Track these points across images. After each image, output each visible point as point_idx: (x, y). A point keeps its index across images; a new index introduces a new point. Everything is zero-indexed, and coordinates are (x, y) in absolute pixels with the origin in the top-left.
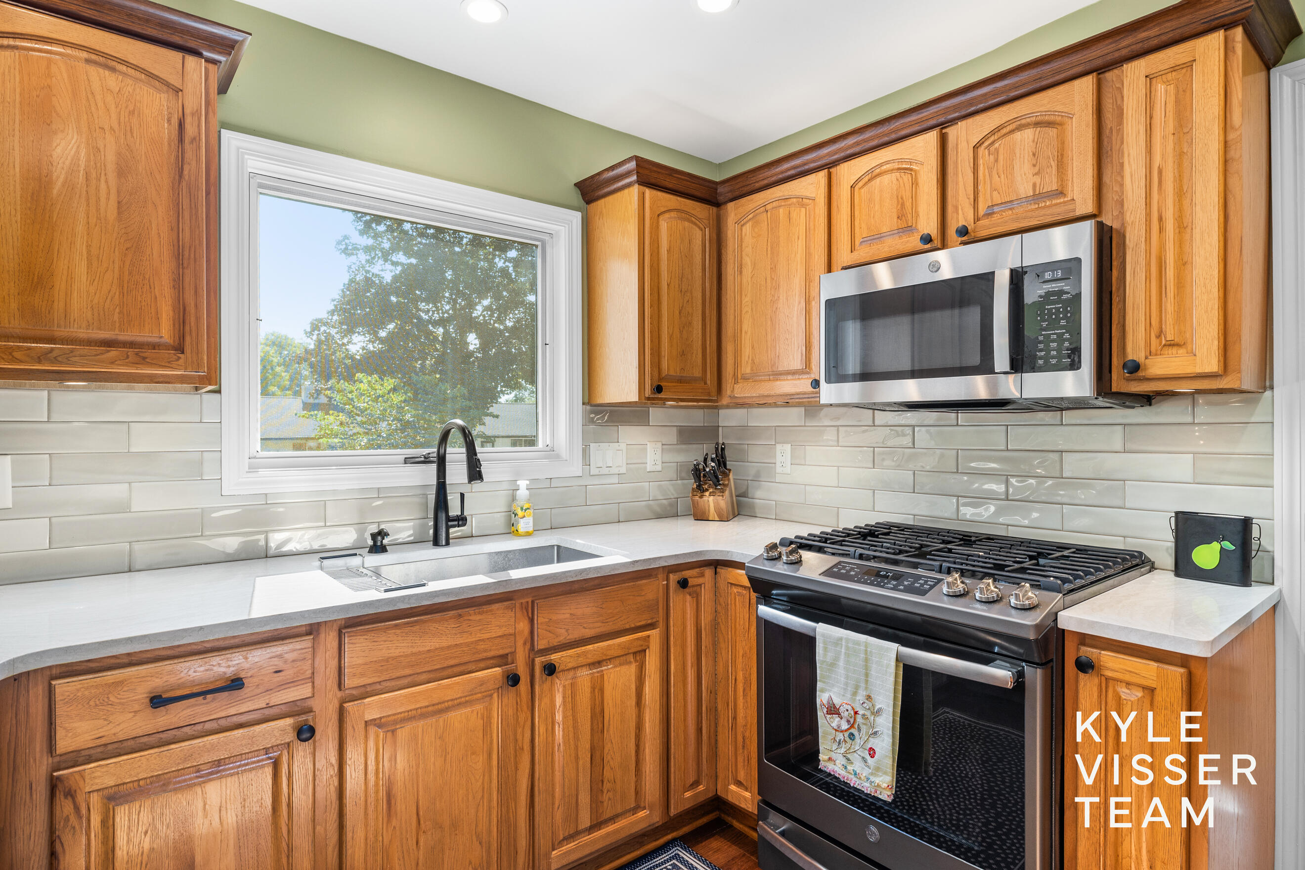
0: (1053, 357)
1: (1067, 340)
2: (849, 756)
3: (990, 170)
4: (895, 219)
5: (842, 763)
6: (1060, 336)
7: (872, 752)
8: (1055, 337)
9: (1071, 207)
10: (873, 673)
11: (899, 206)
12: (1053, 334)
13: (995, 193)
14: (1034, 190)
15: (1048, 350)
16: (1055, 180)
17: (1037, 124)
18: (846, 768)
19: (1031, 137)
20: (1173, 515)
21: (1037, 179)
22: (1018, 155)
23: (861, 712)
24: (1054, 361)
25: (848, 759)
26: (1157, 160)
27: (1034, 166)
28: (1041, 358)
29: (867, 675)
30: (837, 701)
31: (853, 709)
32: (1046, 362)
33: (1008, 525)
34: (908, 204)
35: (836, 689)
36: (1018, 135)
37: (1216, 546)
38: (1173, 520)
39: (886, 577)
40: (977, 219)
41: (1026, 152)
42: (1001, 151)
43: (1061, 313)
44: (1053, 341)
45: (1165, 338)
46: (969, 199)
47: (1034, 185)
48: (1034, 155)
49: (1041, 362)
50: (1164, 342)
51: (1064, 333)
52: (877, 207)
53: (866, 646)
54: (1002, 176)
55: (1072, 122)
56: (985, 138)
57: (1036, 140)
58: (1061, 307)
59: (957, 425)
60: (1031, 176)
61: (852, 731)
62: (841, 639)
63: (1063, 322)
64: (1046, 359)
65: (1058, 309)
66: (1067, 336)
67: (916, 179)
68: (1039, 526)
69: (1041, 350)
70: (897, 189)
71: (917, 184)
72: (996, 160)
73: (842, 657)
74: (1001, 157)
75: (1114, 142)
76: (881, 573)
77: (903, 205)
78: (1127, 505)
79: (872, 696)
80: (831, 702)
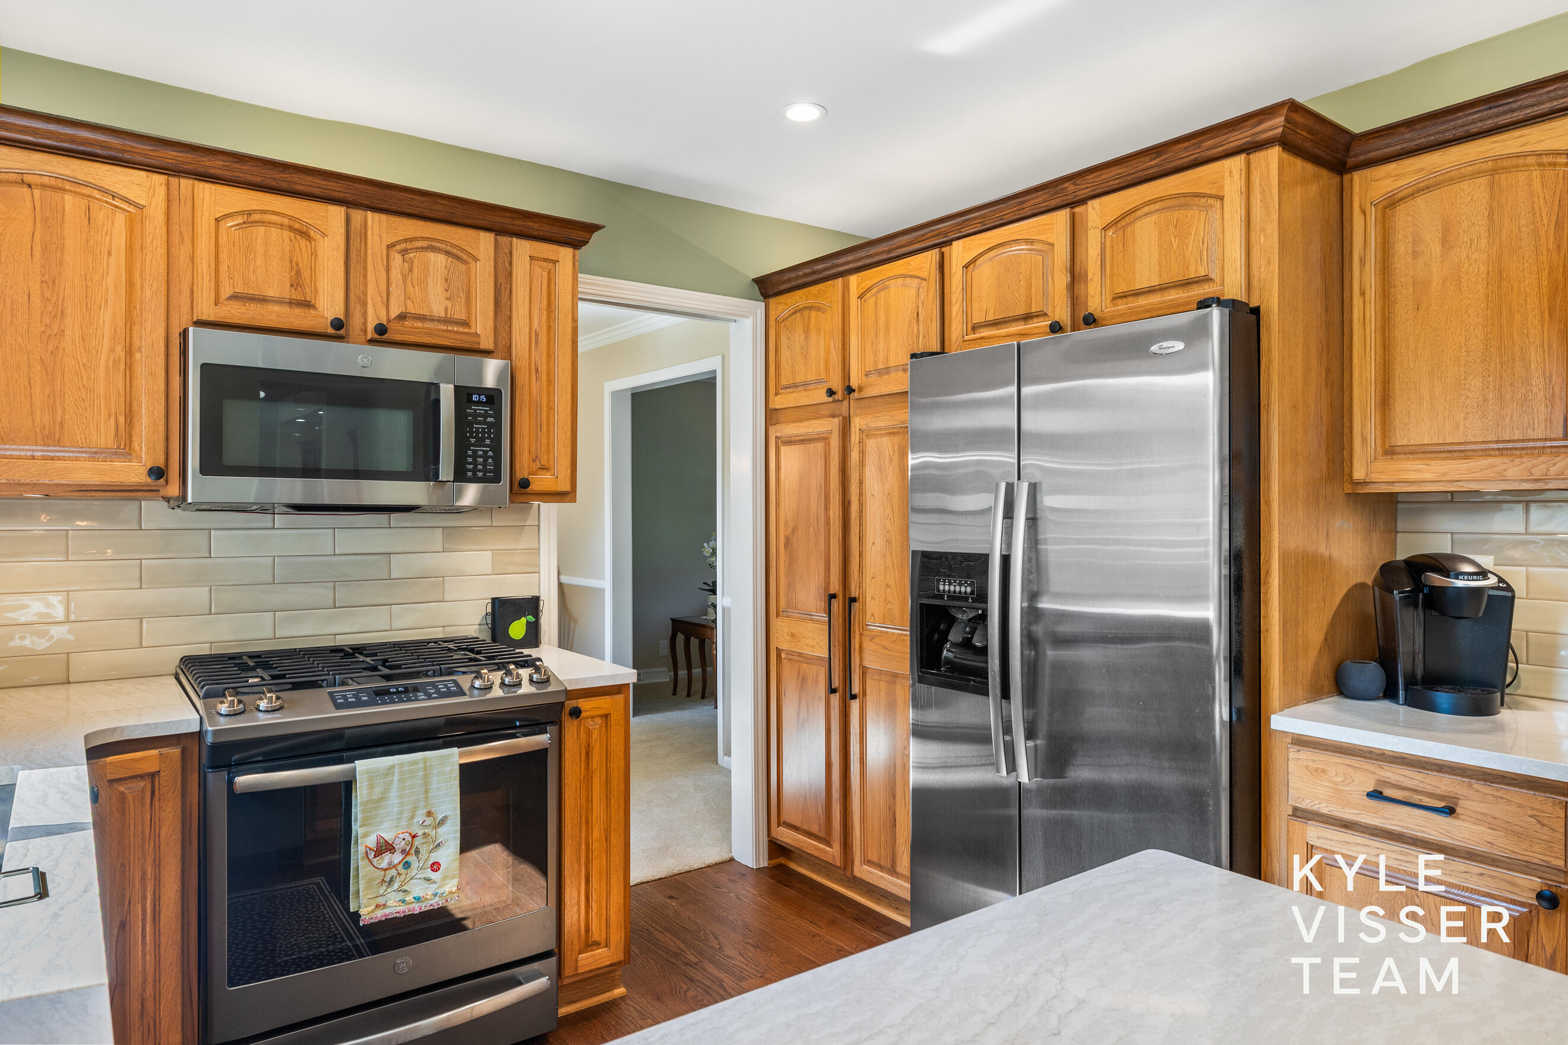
0: (480, 471)
1: (491, 457)
2: (404, 888)
3: (405, 278)
4: (288, 286)
5: (397, 900)
6: (485, 452)
7: (435, 867)
8: (481, 453)
9: (476, 339)
10: (434, 785)
11: (293, 273)
12: (480, 450)
13: (409, 302)
14: (446, 314)
15: (475, 463)
16: (464, 311)
17: (448, 253)
18: (403, 901)
19: (444, 263)
20: (490, 601)
21: (448, 303)
22: (432, 274)
23: (420, 833)
24: (480, 474)
25: (405, 891)
26: (535, 324)
27: (447, 291)
28: (470, 470)
29: (427, 791)
30: (388, 836)
31: (410, 834)
32: (474, 474)
33: (336, 635)
34: (306, 274)
35: (386, 825)
36: (432, 256)
37: (523, 620)
38: (490, 605)
39: (398, 692)
40: (389, 321)
41: (439, 274)
42: (416, 262)
43: (486, 433)
44: (480, 457)
45: (540, 463)
46: (381, 296)
47: (446, 309)
48: (446, 280)
49: (470, 474)
50: (539, 466)
51: (488, 451)
52: (259, 262)
53: (425, 763)
54: (417, 288)
55: (476, 265)
56: (398, 242)
57: (448, 268)
58: (486, 428)
59: (273, 528)
60: (443, 298)
61: (408, 859)
62: (393, 767)
63: (488, 442)
64: (475, 471)
65: (483, 429)
66: (490, 453)
67: (315, 249)
68: (370, 630)
69: (470, 463)
70: (290, 252)
71: (316, 256)
72: (411, 270)
73: (395, 785)
74: (415, 269)
75: (503, 296)
76: (391, 690)
77: (298, 273)
78: (446, 599)
79: (433, 810)
80: (382, 841)
